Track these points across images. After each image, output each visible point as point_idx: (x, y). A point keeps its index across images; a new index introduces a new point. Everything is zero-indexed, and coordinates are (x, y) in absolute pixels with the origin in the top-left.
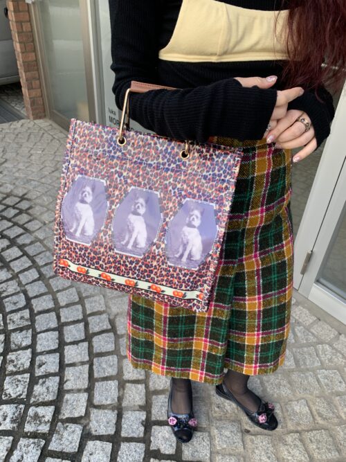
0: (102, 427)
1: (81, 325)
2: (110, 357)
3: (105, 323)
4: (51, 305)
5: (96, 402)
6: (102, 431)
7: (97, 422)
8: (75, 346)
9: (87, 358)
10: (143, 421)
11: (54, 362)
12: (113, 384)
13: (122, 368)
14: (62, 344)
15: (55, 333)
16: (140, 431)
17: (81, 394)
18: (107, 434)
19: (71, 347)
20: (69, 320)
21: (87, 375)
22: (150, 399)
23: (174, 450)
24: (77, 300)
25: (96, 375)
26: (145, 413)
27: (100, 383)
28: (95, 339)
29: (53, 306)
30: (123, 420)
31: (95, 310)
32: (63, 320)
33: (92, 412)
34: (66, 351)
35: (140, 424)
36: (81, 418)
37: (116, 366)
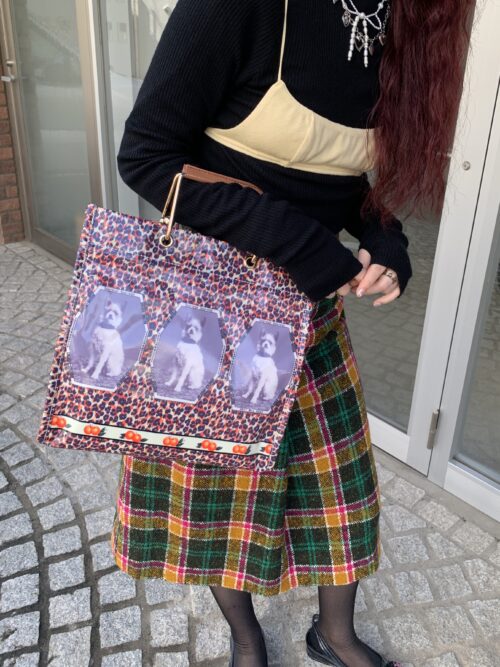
1: (79, 560)
2: (128, 610)
4: (27, 530)
8: (69, 596)
9: (88, 615)
11: (31, 628)
12: (134, 657)
13: (149, 627)
14: (45, 594)
15: (33, 576)
19: (60, 598)
20: (58, 553)
21: (89, 644)
24: (73, 517)
25: (104, 643)
27: (111, 657)
28: (102, 582)
29: (32, 531)
31: (101, 533)
32: (48, 553)
34: (51, 606)
37: (139, 624)
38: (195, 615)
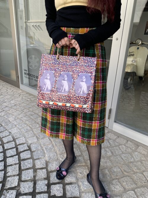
0: (26, 189)
1: (15, 149)
2: (29, 160)
3: (26, 147)
5: (23, 179)
6: (27, 191)
7: (24, 187)
8: (12, 158)
9: (18, 162)
10: (46, 184)
11: (2, 165)
12: (31, 171)
13: (35, 164)
14: (5, 157)
15: (2, 154)
16: (45, 189)
17: (15, 177)
18: (29, 192)
19: (10, 158)
20: (9, 148)
21: (18, 168)
22: (49, 175)
23: (62, 194)
24: (12, 140)
25: (22, 168)
26: (47, 180)
27: (25, 171)
28: (21, 154)
29: (1, 143)
30: (37, 185)
31: (21, 143)
32: (6, 148)
33: (21, 184)
34: (7, 160)
35: (45, 186)
36: (16, 187)
37: (32, 163)
38: (47, 161)
